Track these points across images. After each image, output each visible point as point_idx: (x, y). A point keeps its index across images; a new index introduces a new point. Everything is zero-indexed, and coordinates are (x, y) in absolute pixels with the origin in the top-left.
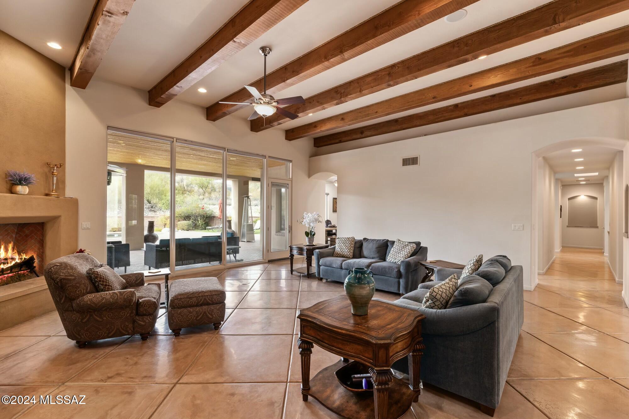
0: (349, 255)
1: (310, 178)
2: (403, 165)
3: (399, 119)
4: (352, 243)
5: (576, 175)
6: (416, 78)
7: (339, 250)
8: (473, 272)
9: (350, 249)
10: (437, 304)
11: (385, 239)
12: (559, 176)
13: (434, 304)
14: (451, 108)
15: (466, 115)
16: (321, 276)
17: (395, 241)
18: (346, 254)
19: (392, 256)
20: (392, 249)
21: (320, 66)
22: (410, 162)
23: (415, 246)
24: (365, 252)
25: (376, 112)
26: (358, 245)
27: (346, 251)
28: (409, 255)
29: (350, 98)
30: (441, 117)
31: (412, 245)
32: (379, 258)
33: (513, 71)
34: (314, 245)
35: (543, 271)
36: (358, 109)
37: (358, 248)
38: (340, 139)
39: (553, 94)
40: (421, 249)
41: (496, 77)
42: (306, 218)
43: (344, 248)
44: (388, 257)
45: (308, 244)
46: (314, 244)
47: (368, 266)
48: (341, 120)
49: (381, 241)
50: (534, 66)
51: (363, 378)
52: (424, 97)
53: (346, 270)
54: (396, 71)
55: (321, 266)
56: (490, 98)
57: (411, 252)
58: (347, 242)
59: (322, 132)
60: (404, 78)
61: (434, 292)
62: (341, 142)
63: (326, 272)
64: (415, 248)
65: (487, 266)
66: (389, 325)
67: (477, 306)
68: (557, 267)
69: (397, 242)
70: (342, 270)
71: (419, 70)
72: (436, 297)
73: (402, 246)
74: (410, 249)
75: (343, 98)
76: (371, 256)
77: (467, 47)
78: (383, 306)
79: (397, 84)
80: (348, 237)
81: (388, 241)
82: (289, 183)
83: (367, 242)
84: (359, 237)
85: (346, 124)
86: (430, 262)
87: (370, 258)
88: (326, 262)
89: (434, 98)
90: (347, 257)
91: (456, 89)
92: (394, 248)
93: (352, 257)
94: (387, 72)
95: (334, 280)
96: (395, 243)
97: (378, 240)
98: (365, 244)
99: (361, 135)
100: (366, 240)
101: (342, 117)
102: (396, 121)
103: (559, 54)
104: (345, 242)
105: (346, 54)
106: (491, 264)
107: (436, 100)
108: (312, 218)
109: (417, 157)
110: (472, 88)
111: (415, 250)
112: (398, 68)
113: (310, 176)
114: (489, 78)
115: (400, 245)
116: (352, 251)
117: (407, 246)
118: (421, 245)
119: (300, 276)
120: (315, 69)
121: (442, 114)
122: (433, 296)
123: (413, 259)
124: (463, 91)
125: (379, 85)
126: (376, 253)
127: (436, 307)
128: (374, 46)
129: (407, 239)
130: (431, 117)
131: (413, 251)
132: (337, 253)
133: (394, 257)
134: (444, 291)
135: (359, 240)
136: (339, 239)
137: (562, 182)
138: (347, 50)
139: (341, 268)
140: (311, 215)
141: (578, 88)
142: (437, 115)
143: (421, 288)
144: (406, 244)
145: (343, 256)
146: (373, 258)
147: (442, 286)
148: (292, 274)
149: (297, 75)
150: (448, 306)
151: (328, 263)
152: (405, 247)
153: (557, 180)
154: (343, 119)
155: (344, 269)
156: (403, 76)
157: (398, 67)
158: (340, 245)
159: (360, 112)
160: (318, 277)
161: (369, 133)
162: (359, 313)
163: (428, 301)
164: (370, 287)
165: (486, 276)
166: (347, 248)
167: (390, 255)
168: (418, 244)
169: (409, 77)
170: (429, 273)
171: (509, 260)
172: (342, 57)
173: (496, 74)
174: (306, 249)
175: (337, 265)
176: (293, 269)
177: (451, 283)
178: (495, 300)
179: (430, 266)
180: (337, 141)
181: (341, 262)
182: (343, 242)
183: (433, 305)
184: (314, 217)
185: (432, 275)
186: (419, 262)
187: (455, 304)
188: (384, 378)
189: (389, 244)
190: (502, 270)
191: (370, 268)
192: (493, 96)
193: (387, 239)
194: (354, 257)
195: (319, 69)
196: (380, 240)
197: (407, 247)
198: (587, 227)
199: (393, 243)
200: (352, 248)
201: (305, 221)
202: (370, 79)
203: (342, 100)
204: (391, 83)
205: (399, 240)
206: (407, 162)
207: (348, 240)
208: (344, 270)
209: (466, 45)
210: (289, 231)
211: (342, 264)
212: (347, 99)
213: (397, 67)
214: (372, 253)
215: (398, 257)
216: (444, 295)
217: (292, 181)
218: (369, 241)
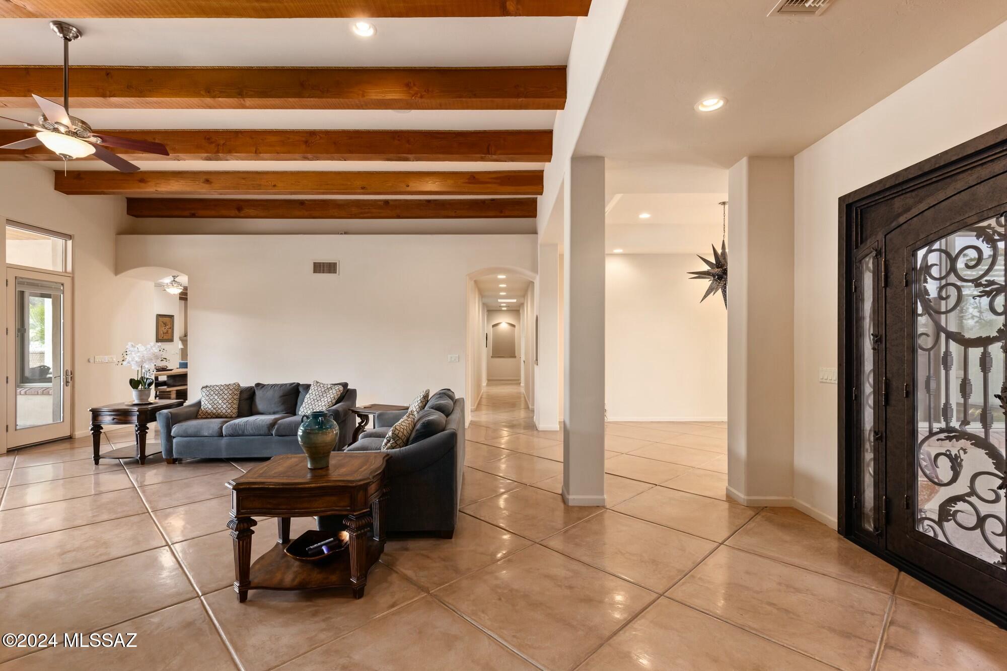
0: (231, 413)
1: (118, 276)
2: (315, 272)
3: (306, 202)
4: (236, 392)
5: (499, 301)
6: (345, 160)
7: (210, 407)
8: (421, 410)
9: (232, 404)
10: (398, 443)
11: (294, 383)
12: (486, 300)
13: (396, 443)
14: (380, 203)
15: (399, 217)
16: (175, 456)
17: (311, 385)
18: (224, 411)
19: (307, 406)
20: (308, 396)
21: (195, 100)
22: (325, 269)
23: (341, 388)
24: (260, 404)
25: (275, 186)
26: (245, 396)
27: (225, 406)
28: (334, 401)
29: (235, 156)
30: (368, 213)
31: (338, 388)
32: (284, 412)
33: (450, 182)
34: (151, 404)
35: (474, 406)
36: (239, 172)
37: (247, 399)
38: (193, 212)
39: (484, 215)
40: (348, 393)
41: (435, 183)
42: (133, 353)
43: (220, 402)
44: (301, 407)
45: (136, 402)
46: (151, 402)
47: (273, 424)
48: (204, 182)
49: (288, 385)
50: (470, 183)
51: (321, 546)
52: (349, 183)
53: (229, 438)
54: (317, 142)
55: (174, 437)
56: (424, 202)
57: (337, 397)
58: (226, 392)
59: (157, 193)
60: (329, 155)
61: (396, 430)
62: (193, 216)
63: (186, 447)
64: (341, 392)
65: (437, 400)
66: (361, 468)
67: (439, 434)
68: (484, 402)
69: (315, 384)
70: (221, 438)
71: (351, 152)
72: (399, 435)
73: (323, 390)
74: (334, 394)
75: (223, 153)
76: (272, 411)
77: (409, 144)
78: (342, 456)
79: (317, 160)
80: (228, 383)
81: (298, 385)
82: (67, 282)
83: (263, 389)
84: (247, 382)
85: (215, 192)
86: (365, 408)
87: (270, 414)
88: (186, 429)
89: (363, 188)
90: (226, 417)
91: (390, 184)
92: (311, 395)
93: (236, 415)
94: (304, 139)
95: (203, 457)
96: (312, 387)
97: (282, 385)
98: (259, 394)
99: (237, 212)
100: (260, 387)
101: (208, 177)
102: (302, 203)
103: (492, 178)
104: (221, 392)
105: (248, 101)
106: (440, 397)
107: (364, 190)
108: (145, 352)
109: (336, 263)
110: (409, 189)
111: (341, 394)
112: (320, 140)
113: (117, 270)
114: (427, 182)
115: (319, 389)
116: (236, 406)
117: (330, 389)
118: (348, 388)
119: (120, 465)
120: (183, 101)
121: (369, 209)
122: (395, 434)
123: (340, 406)
124: (398, 190)
125: (289, 153)
126: (280, 404)
127: (398, 446)
128: (296, 106)
129: (328, 380)
130: (354, 210)
131: (339, 396)
132: (207, 412)
133: (310, 407)
134: (405, 427)
135: (248, 388)
136: (208, 389)
137: (487, 307)
138: (251, 96)
139: (221, 435)
140: (143, 347)
141: (502, 215)
142: (362, 209)
143: (362, 438)
144: (329, 386)
145: (219, 416)
146: (274, 413)
147: (403, 424)
148: (97, 463)
149: (139, 97)
150: (409, 443)
151: (190, 431)
152: (327, 391)
153: (484, 305)
154: (207, 181)
155: (226, 436)
156: (327, 152)
157: (321, 138)
158: (212, 398)
159: (244, 179)
160: (166, 459)
161: (252, 212)
162: (319, 466)
163: (390, 441)
164: (333, 432)
165: (439, 408)
166: (225, 401)
167: (304, 405)
168: (345, 385)
169: (335, 155)
170: (362, 422)
171: (453, 393)
172: (240, 102)
173: (434, 180)
174: (138, 411)
175: (210, 432)
176: (101, 453)
177: (409, 419)
178: (452, 427)
179: (364, 412)
180: (187, 213)
181: (220, 425)
182: (217, 392)
183: (394, 445)
184: (152, 351)
185: (366, 424)
186: (349, 410)
187: (416, 439)
188: (363, 521)
189: (301, 389)
190: (450, 402)
191: (276, 427)
192: (429, 201)
193: (296, 381)
194: (240, 415)
195: (192, 103)
196: (286, 384)
197: (331, 391)
198: (507, 357)
199: (307, 387)
200: (235, 402)
201: (130, 360)
202: (273, 139)
203: (219, 156)
204: (309, 156)
205: (317, 382)
206: (319, 268)
207: (226, 388)
208: (225, 438)
209: (408, 142)
210: (67, 382)
211: (221, 428)
212: (229, 157)
213: (318, 137)
214: (273, 406)
215: (317, 406)
216: (405, 432)
217: (73, 279)
218: (265, 387)
